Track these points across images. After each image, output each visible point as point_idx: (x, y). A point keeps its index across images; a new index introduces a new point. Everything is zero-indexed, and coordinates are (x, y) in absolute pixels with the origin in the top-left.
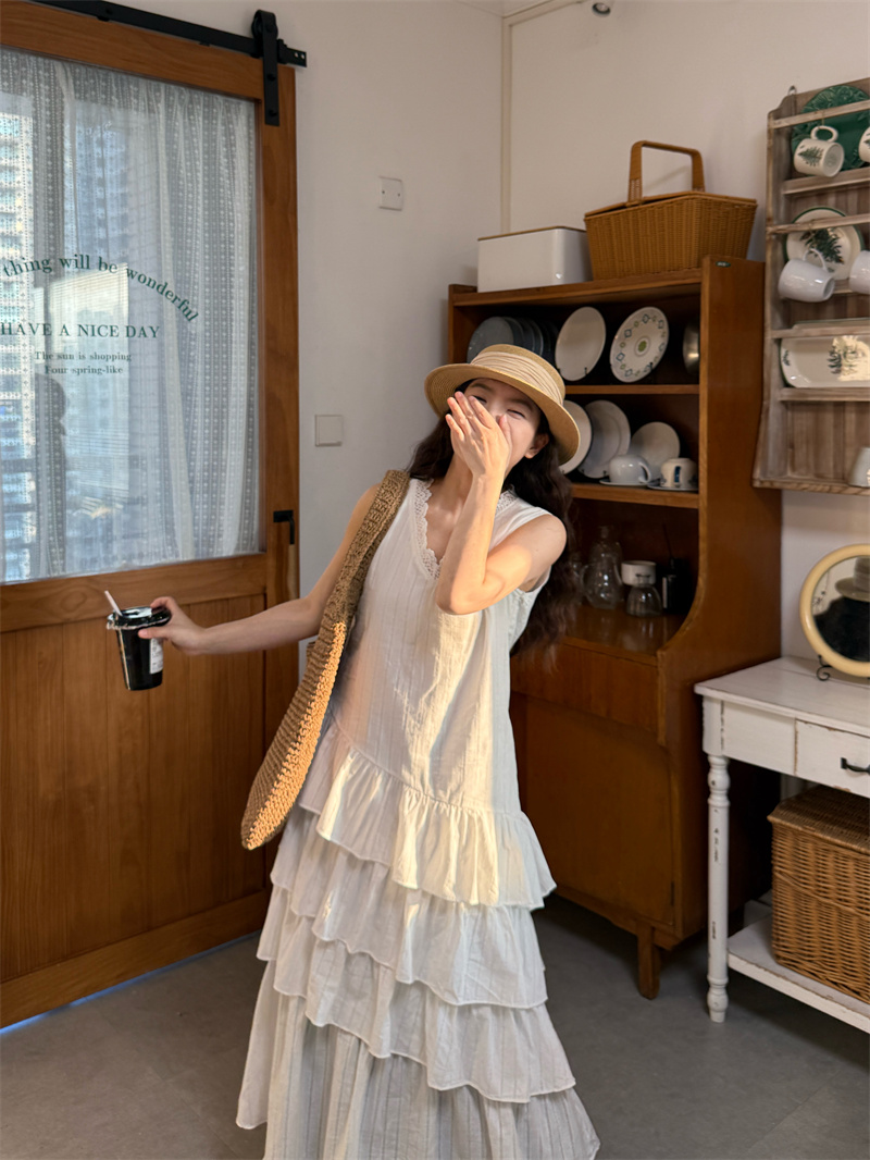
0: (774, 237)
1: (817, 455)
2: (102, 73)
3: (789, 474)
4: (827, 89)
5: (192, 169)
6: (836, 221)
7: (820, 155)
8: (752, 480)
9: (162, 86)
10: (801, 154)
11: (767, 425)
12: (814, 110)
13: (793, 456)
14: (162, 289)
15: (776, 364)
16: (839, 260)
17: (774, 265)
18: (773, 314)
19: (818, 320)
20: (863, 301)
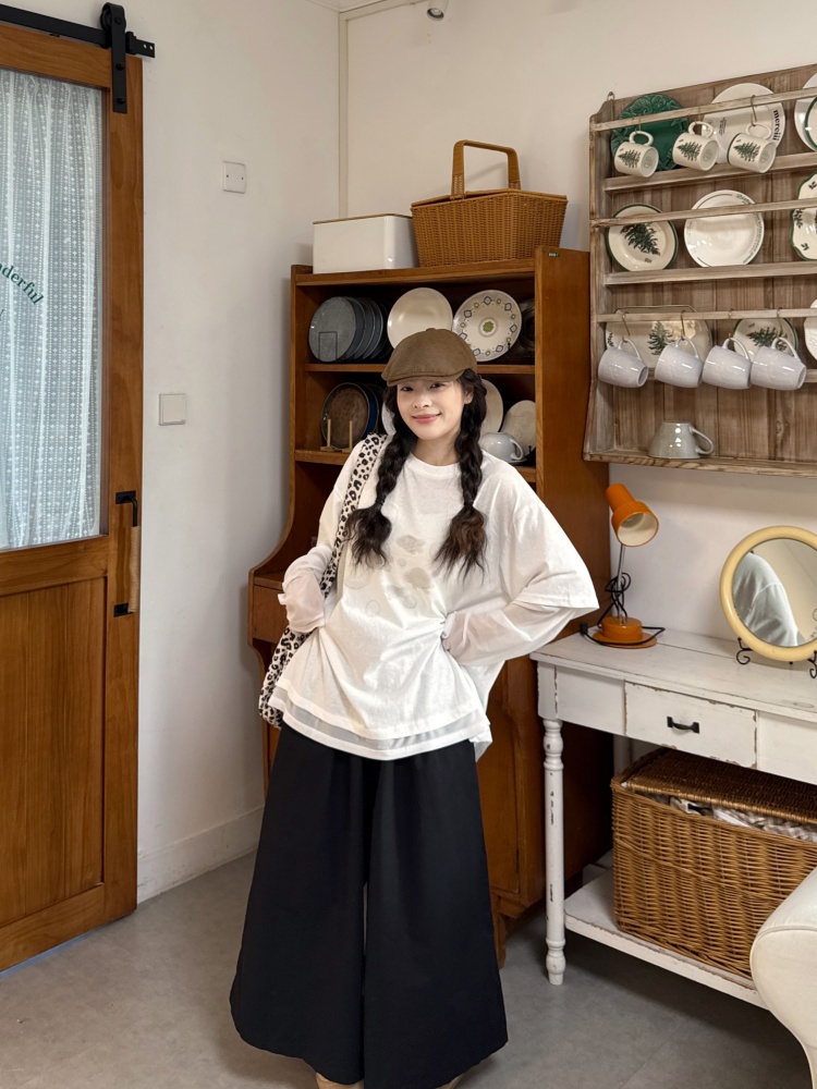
0: (597, 229)
1: (640, 430)
3: (616, 447)
4: (643, 97)
6: (651, 217)
7: (638, 157)
8: (582, 453)
9: (12, 74)
10: (620, 156)
12: (632, 116)
13: (618, 430)
15: (601, 345)
16: (655, 252)
17: (598, 255)
18: (598, 299)
19: (638, 306)
20: (677, 290)
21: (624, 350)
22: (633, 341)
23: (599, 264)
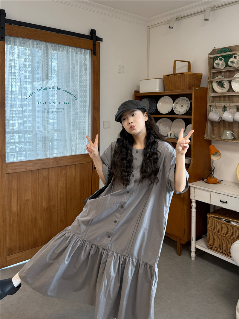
0: (209, 82)
1: (219, 132)
2: (58, 45)
3: (213, 136)
4: (222, 48)
5: (77, 66)
6: (223, 79)
7: (220, 64)
8: (204, 138)
9: (71, 47)
10: (215, 64)
11: (208, 125)
12: (219, 53)
13: (214, 132)
14: (70, 93)
15: (210, 111)
16: (224, 88)
17: (210, 88)
18: (209, 100)
19: (220, 101)
20: (230, 97)
21: (215, 113)
22: (218, 110)
23: (210, 91)
